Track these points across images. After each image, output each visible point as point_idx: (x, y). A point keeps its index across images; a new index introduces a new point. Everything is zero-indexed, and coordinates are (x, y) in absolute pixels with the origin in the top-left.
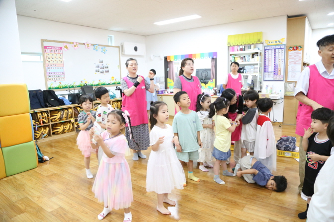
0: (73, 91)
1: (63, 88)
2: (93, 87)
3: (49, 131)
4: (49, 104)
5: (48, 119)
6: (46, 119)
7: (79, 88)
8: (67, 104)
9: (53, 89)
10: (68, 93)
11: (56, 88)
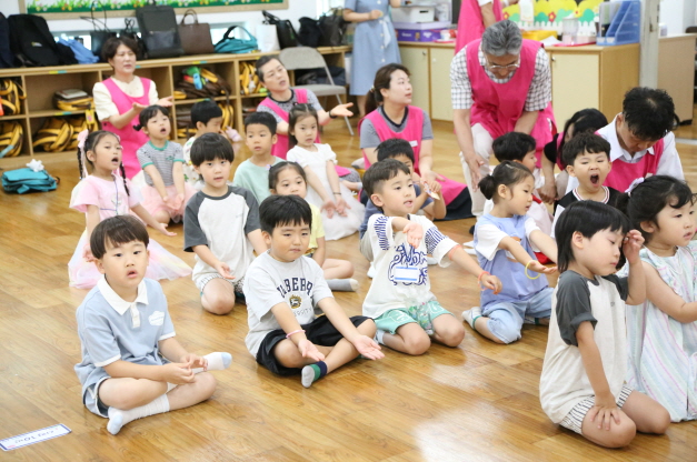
0: (103, 20)
1: (76, 10)
2: (176, 10)
3: (24, 137)
4: (26, 58)
5: (22, 101)
6: (13, 102)
7: (131, 12)
8: (84, 63)
9: (42, 11)
10: (87, 25)
11: (52, 10)
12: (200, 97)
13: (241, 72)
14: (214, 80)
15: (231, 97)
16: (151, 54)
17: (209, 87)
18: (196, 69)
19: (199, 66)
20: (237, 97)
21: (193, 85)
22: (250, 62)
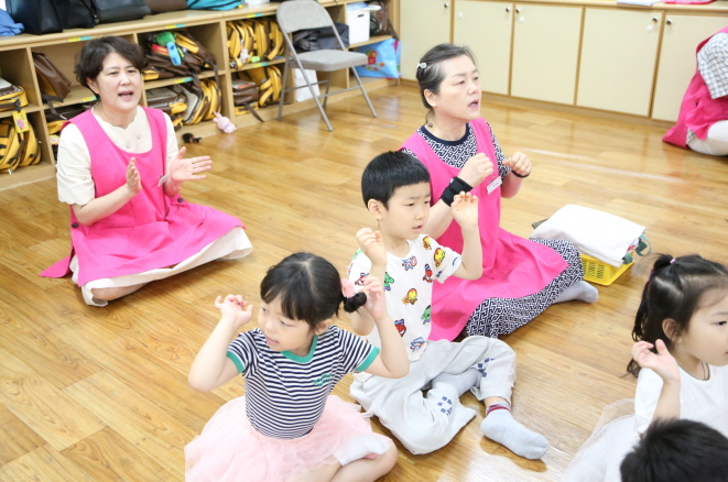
12: (178, 75)
13: (229, 38)
14: (195, 49)
15: (220, 73)
16: (104, 16)
17: (190, 60)
18: (171, 36)
19: (173, 31)
20: (227, 72)
21: (168, 59)
22: (237, 23)
